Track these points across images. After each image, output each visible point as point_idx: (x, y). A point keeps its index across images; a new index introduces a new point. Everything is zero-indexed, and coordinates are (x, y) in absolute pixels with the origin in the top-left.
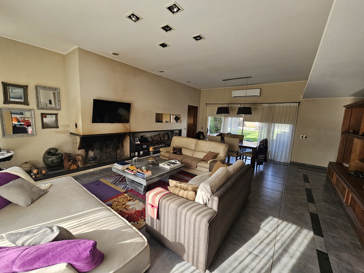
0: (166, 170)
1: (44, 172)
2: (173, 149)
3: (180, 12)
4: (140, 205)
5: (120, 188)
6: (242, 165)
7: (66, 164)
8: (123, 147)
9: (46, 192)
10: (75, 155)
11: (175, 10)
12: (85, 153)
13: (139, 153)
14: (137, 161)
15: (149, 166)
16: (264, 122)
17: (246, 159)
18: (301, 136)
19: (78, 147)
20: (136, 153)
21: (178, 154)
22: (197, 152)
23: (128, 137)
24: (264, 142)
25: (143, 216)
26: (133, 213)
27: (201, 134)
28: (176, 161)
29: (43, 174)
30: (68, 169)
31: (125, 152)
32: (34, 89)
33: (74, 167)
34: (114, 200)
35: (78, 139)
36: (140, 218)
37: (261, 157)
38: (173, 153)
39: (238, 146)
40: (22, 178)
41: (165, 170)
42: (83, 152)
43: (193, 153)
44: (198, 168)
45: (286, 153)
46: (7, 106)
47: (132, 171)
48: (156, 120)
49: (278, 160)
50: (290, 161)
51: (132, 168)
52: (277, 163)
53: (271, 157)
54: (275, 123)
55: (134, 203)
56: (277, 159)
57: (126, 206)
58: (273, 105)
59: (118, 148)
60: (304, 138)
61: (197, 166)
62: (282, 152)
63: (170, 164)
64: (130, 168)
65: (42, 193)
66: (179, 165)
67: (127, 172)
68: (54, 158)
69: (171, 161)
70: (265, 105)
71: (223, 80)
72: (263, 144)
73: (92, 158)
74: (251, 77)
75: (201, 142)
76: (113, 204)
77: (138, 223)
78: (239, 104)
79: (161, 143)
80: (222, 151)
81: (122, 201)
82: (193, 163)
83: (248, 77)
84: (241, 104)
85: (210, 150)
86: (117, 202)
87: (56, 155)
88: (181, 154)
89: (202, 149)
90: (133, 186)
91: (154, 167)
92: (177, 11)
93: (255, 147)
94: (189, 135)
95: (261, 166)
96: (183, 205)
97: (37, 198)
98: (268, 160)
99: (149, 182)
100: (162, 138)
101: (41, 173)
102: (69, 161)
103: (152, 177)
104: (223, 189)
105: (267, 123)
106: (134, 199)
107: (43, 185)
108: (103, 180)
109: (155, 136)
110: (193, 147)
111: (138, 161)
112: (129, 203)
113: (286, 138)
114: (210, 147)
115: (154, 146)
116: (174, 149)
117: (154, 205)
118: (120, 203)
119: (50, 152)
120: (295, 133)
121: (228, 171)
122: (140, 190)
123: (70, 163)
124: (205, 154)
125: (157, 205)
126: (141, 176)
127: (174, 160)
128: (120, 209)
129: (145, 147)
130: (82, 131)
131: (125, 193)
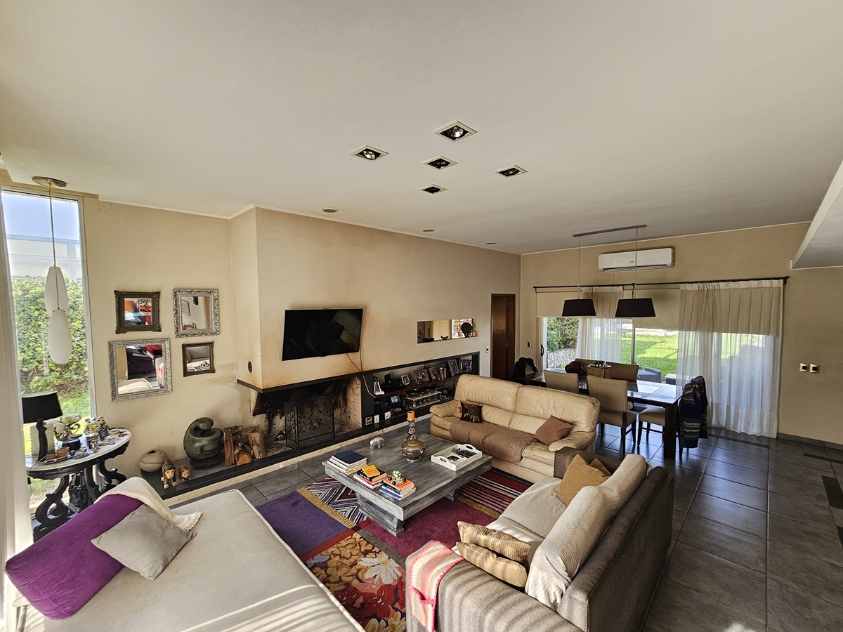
0: (448, 476)
1: (185, 474)
2: (460, 408)
3: (469, 135)
4: (391, 568)
5: (342, 515)
6: (640, 473)
7: (230, 452)
8: (346, 404)
9: (192, 537)
10: (247, 429)
11: (457, 134)
12: (267, 423)
13: (382, 417)
14: (379, 446)
15: (407, 462)
16: (690, 330)
17: (648, 430)
18: (802, 365)
19: (252, 409)
20: (377, 418)
21: (474, 420)
22: (520, 417)
23: (358, 382)
24: (695, 388)
25: (400, 604)
26: (375, 593)
27: (527, 365)
28: (471, 448)
29: (184, 478)
30: (233, 464)
31: (351, 415)
32: (171, 295)
33: (245, 459)
34: (330, 550)
35: (253, 395)
36: (391, 607)
37: (691, 426)
38: (462, 418)
39: (626, 399)
40: (147, 505)
41: (446, 474)
42: (263, 421)
43: (509, 418)
44: (525, 462)
45: (762, 412)
46: (122, 336)
47: (371, 479)
48: (419, 337)
49: (740, 428)
50: (775, 433)
51: (369, 472)
52: (738, 438)
53: (718, 420)
54: (720, 331)
55: (376, 561)
56: (735, 426)
57: (359, 570)
58: (710, 286)
59: (335, 406)
60: (811, 371)
61: (522, 458)
62: (750, 407)
63: (456, 456)
64: (365, 472)
65: (184, 540)
66: (480, 459)
67: (360, 483)
68: (204, 441)
69: (459, 446)
70: (689, 287)
71: (575, 236)
72: (694, 394)
73: (281, 433)
74: (645, 226)
75: (530, 393)
76: (329, 563)
77: (387, 622)
78: (618, 286)
79: (433, 388)
80: (584, 417)
81: (350, 555)
82: (513, 449)
83: (637, 227)
84: (623, 285)
85: (554, 412)
86: (337, 558)
87: (211, 435)
88: (481, 420)
89: (532, 408)
90: (374, 513)
91: (418, 464)
92: (462, 136)
93: (672, 401)
94: (497, 373)
95: (693, 451)
96: (498, 607)
97: (174, 555)
98: (711, 428)
99: (410, 511)
100: (434, 375)
101: (181, 477)
102: (235, 444)
103: (417, 498)
104: (597, 564)
105: (698, 333)
106: (376, 549)
107: (186, 517)
108: (304, 492)
109: (417, 372)
110: (508, 402)
111: (381, 447)
112: (365, 562)
113: (758, 369)
114: (552, 406)
115: (416, 396)
116: (465, 408)
117: (426, 596)
118: (345, 561)
119: (198, 429)
120: (781, 358)
121: (605, 500)
122: (387, 525)
123: (237, 451)
124: (541, 423)
125: (433, 596)
126: (391, 495)
127: (465, 445)
128: (345, 579)
129: (394, 400)
130: (263, 381)
131: (356, 529)
